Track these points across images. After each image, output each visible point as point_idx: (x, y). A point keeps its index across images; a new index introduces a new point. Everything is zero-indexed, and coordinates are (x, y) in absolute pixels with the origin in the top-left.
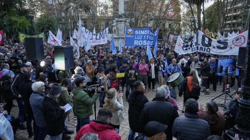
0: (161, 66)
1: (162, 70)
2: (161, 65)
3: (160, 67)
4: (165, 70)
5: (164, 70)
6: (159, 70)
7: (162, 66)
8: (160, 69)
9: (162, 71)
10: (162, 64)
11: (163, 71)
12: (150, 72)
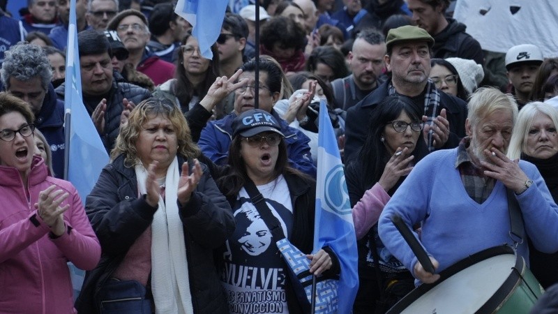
0: (259, 202)
1: (284, 246)
2: (263, 190)
3: (249, 209)
4: (319, 253)
5: (305, 245)
6: (242, 257)
7: (279, 194)
8: (257, 234)
9: (273, 258)
10: (272, 177)
11: (297, 260)
12: (133, 285)
